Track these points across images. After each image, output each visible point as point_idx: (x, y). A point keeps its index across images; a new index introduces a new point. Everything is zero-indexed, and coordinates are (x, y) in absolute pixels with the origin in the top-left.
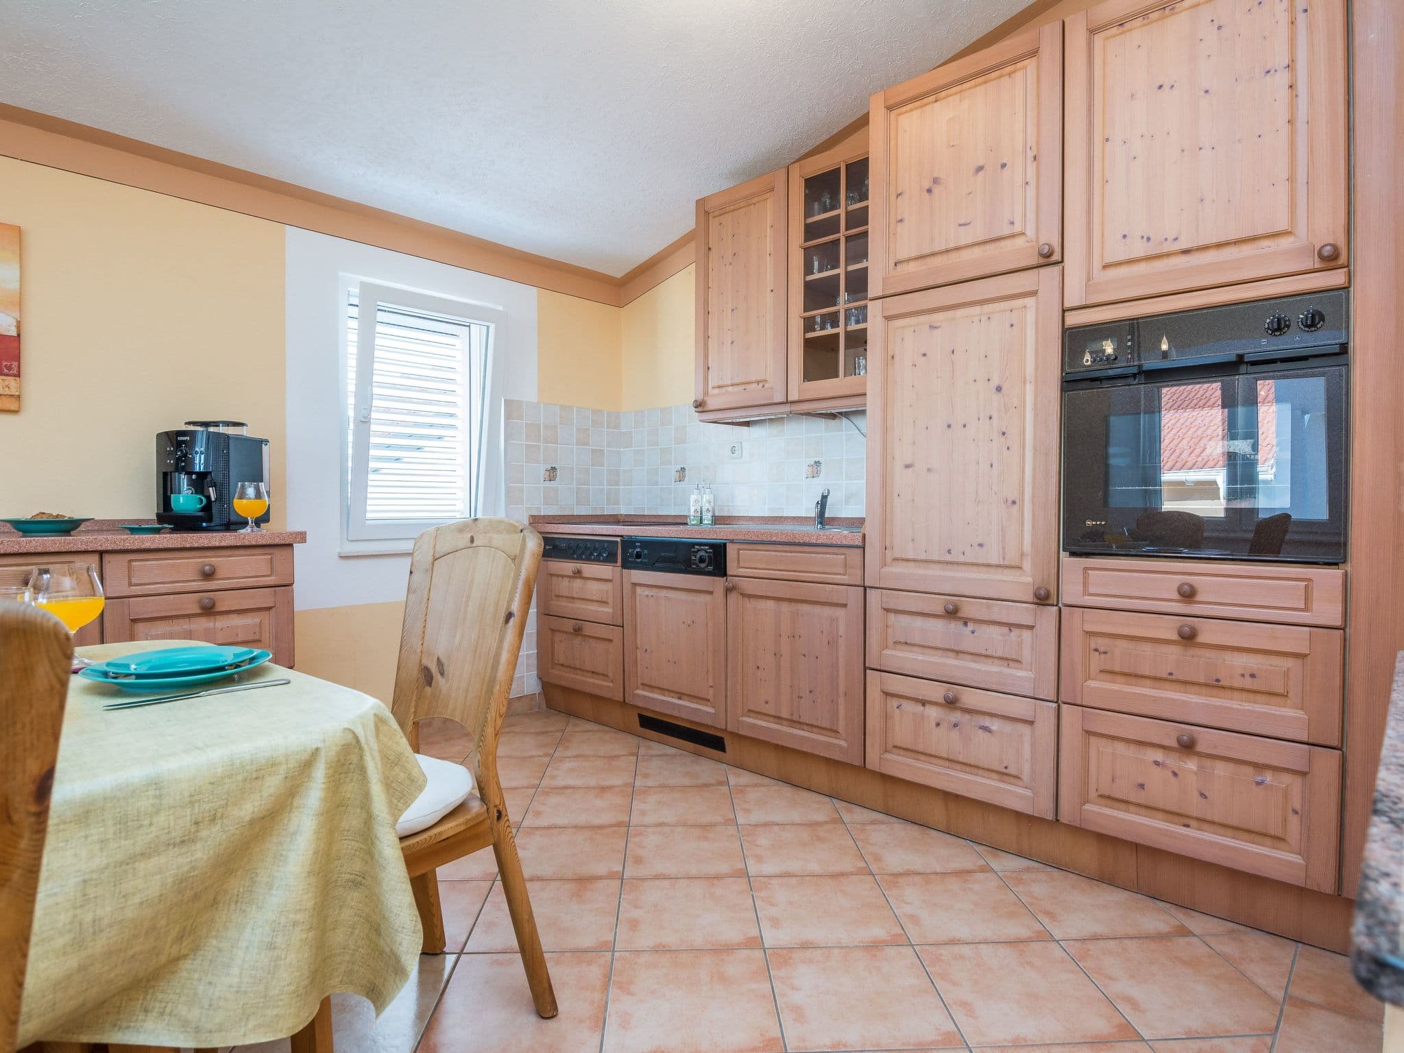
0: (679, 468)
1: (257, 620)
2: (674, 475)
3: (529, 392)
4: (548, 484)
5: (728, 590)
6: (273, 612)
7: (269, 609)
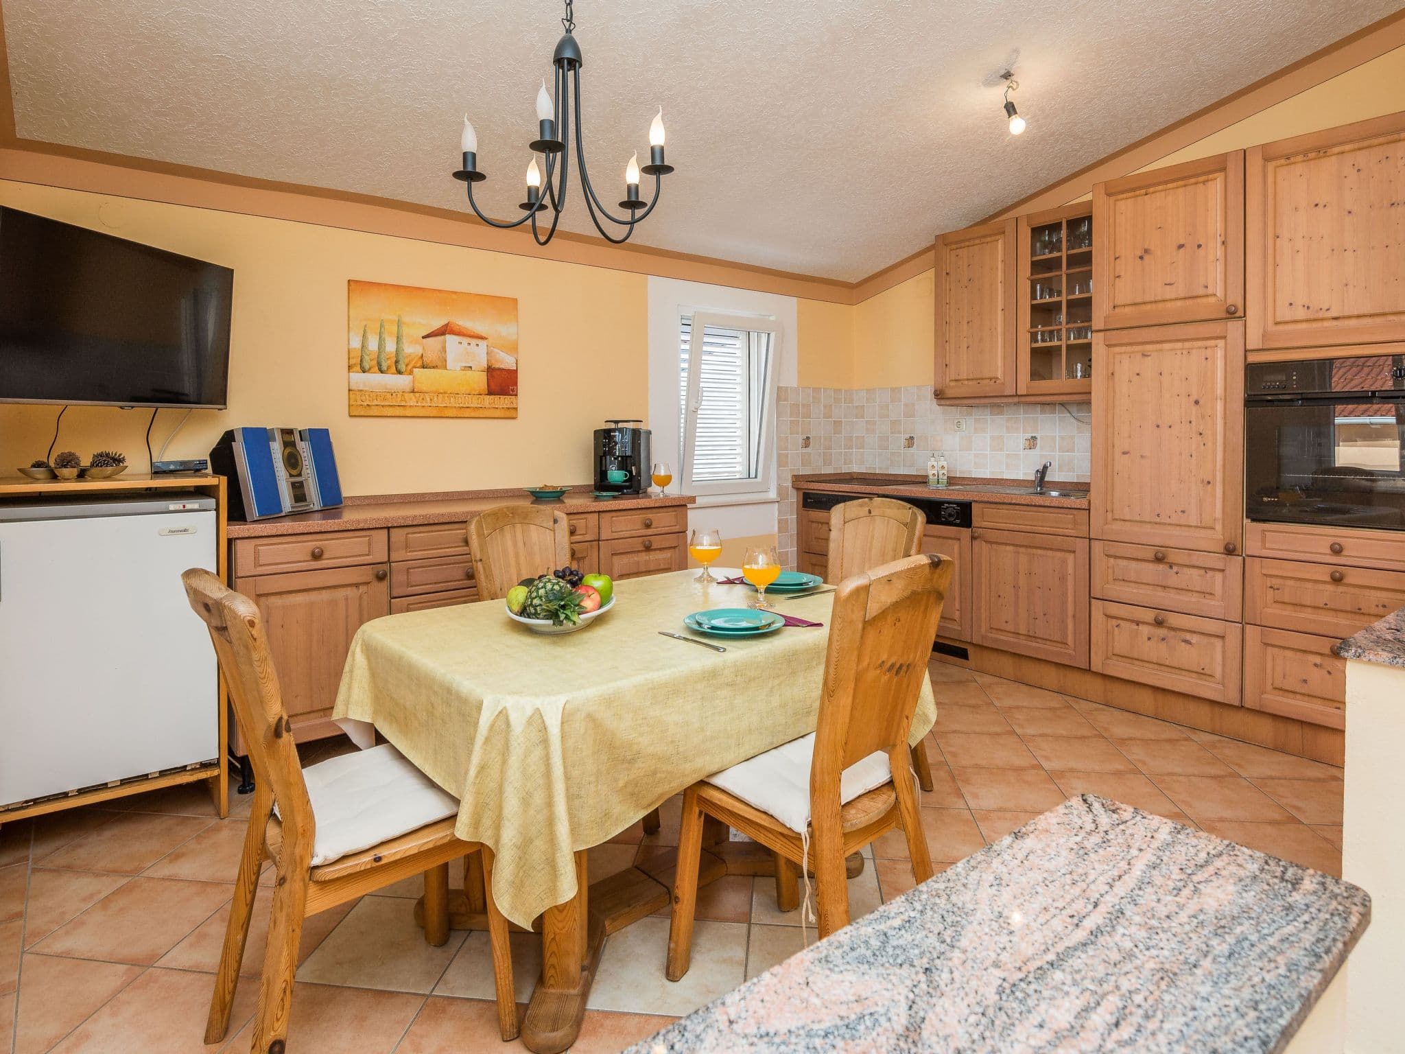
0: (908, 436)
1: (669, 555)
2: (903, 442)
3: (791, 379)
4: (805, 450)
5: (973, 538)
6: (677, 549)
7: (675, 547)
